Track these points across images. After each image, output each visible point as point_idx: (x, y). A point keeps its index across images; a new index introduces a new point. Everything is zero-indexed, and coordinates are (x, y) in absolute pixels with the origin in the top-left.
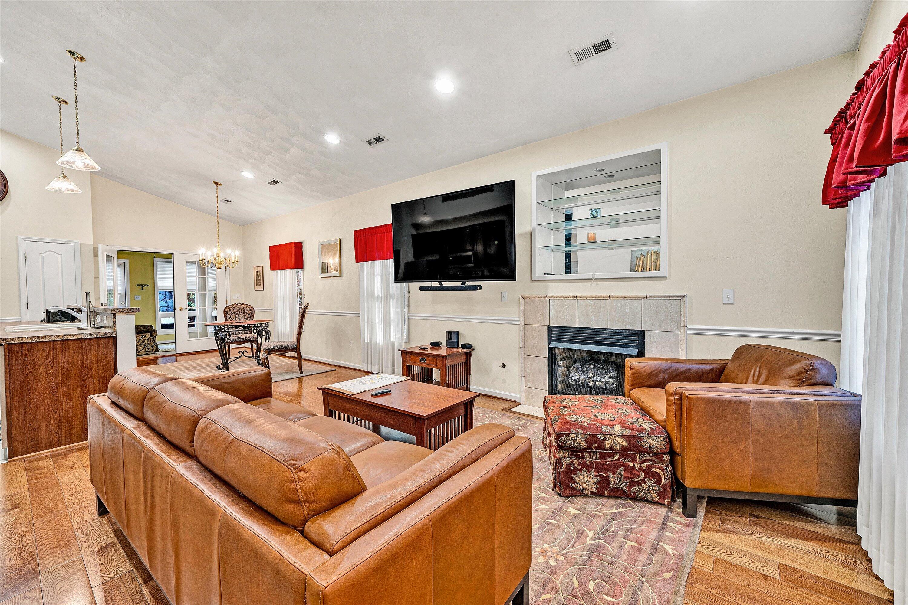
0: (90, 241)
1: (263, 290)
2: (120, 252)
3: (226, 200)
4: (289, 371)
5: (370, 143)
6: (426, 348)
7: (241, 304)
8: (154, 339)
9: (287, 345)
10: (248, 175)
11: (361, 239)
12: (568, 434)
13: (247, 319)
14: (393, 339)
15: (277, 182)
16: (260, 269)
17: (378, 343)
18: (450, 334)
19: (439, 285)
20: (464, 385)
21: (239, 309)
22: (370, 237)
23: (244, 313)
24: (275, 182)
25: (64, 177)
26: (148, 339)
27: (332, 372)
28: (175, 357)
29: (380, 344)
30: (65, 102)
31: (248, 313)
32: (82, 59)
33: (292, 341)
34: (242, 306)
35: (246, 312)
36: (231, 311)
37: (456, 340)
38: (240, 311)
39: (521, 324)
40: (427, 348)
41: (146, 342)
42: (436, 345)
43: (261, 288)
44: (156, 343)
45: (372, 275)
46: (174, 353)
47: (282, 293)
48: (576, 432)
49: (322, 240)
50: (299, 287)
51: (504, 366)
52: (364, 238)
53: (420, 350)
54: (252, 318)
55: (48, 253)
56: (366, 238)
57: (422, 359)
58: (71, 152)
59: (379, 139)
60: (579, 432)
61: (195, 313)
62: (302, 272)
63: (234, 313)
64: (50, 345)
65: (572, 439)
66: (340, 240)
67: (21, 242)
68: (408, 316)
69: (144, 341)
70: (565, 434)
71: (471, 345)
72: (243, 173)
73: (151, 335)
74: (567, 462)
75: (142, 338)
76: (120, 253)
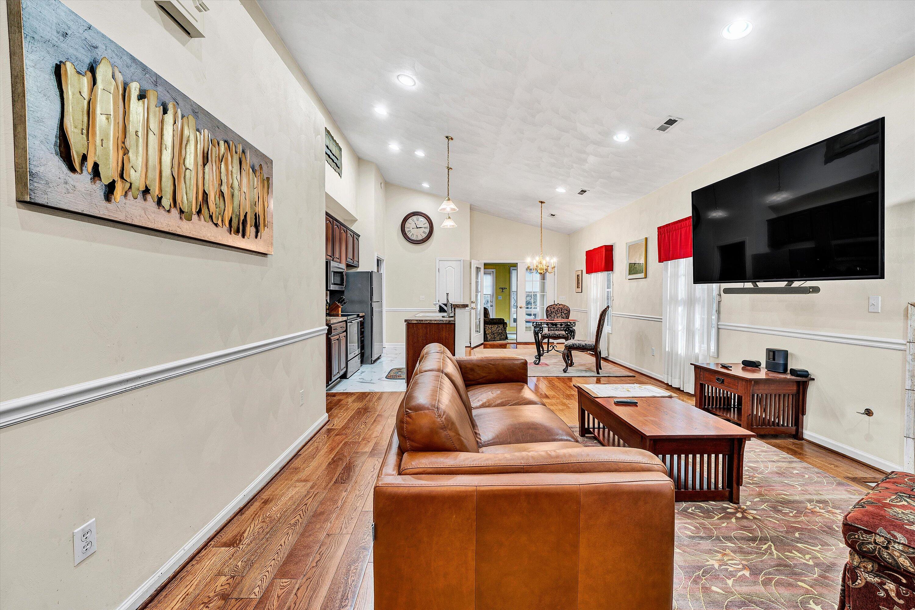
0: (468, 259)
1: (582, 292)
2: (485, 264)
3: (552, 215)
4: (589, 370)
5: (662, 129)
6: (729, 367)
7: (560, 305)
8: (505, 329)
9: (586, 344)
10: (561, 190)
11: (665, 235)
12: (869, 532)
13: (563, 318)
14: (697, 351)
15: (585, 191)
16: (580, 273)
17: (679, 353)
18: (772, 354)
19: (753, 287)
20: (792, 426)
21: (558, 309)
22: (674, 233)
23: (561, 313)
24: (583, 191)
25: (449, 218)
26: (501, 329)
27: (629, 378)
28: (516, 345)
29: (682, 355)
30: (451, 168)
31: (565, 313)
32: (452, 139)
33: (591, 341)
34: (561, 306)
35: (563, 312)
36: (551, 310)
37: (782, 362)
38: (558, 311)
39: (908, 351)
40: (731, 367)
41: (500, 331)
42: (750, 365)
43: (580, 290)
44: (506, 333)
45: (676, 276)
46: (515, 342)
47: (594, 295)
48: (889, 536)
49: (630, 240)
50: (608, 290)
51: (868, 412)
52: (667, 234)
53: (721, 367)
54: (568, 317)
55: (449, 267)
56: (670, 234)
57: (718, 379)
58: (445, 201)
59: (671, 122)
60: (897, 539)
61: (536, 311)
62: (612, 274)
63: (553, 312)
64: (424, 325)
65: (876, 543)
66: (646, 239)
67: (437, 261)
68: (718, 325)
69: (499, 330)
70: (861, 529)
71: (807, 372)
72: (557, 190)
73: (503, 327)
74: (869, 578)
75: (497, 328)
76: (487, 266)
